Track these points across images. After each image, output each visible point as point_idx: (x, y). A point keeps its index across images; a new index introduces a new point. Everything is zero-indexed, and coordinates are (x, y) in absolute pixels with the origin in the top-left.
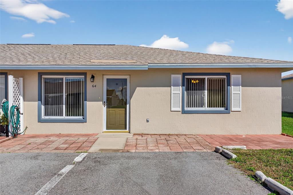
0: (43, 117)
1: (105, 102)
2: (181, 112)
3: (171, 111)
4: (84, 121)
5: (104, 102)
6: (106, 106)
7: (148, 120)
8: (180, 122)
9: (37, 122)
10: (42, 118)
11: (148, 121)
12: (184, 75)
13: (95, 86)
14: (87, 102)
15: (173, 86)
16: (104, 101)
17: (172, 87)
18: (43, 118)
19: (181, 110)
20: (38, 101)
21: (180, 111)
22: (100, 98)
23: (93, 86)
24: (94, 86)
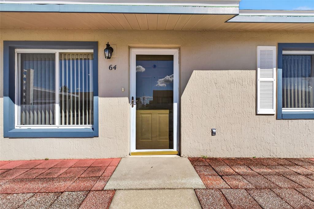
0: (18, 126)
1: (133, 98)
2: (275, 115)
3: (257, 114)
4: (94, 134)
5: (131, 98)
6: (135, 106)
7: (214, 131)
8: (273, 135)
9: (3, 137)
10: (16, 128)
11: (213, 134)
12: (281, 47)
13: (115, 68)
14: (99, 98)
15: (261, 68)
16: (131, 96)
17: (259, 69)
18: (18, 128)
19: (275, 113)
20: (4, 96)
21: (273, 115)
22: (123, 90)
23: (110, 68)
24: (113, 67)
